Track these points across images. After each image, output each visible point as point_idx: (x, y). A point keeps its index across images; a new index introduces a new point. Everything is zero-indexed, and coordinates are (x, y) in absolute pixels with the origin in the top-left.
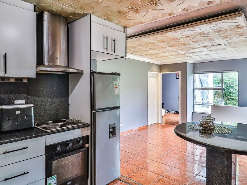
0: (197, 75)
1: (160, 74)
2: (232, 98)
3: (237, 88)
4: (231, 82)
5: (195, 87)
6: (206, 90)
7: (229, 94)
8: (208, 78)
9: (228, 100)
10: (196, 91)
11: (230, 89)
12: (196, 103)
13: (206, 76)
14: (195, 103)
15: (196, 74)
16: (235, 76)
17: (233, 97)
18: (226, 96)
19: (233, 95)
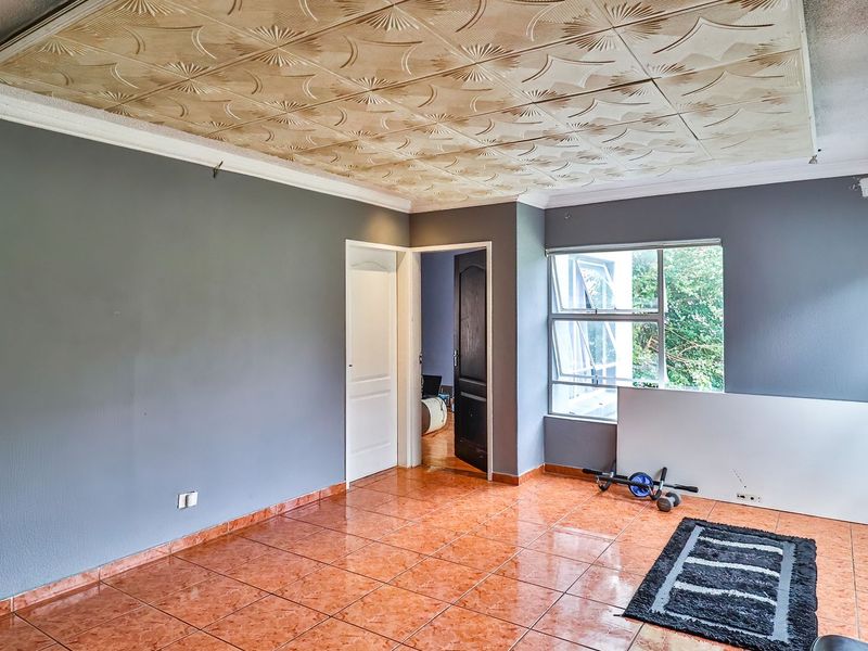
0: (562, 261)
1: (411, 256)
2: (702, 346)
3: (719, 312)
4: (698, 292)
5: (554, 311)
6: (607, 323)
7: (691, 332)
8: (611, 271)
9: (691, 356)
10: (561, 327)
11: (697, 315)
12: (561, 379)
13: (604, 266)
14: (554, 379)
15: (557, 257)
16: (714, 269)
17: (707, 346)
18: (685, 342)
19: (708, 337)
